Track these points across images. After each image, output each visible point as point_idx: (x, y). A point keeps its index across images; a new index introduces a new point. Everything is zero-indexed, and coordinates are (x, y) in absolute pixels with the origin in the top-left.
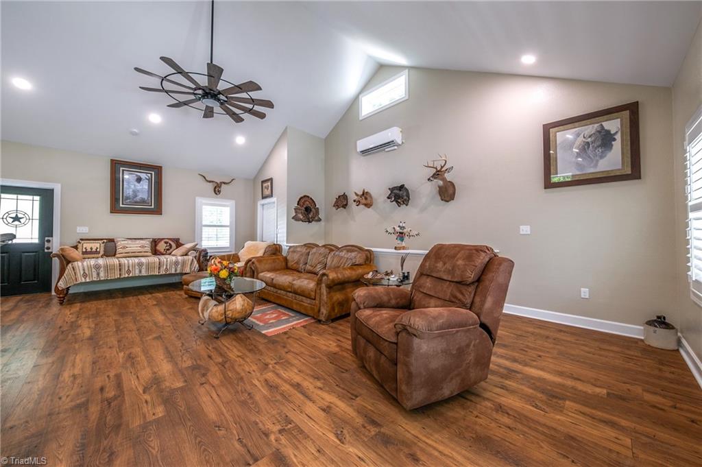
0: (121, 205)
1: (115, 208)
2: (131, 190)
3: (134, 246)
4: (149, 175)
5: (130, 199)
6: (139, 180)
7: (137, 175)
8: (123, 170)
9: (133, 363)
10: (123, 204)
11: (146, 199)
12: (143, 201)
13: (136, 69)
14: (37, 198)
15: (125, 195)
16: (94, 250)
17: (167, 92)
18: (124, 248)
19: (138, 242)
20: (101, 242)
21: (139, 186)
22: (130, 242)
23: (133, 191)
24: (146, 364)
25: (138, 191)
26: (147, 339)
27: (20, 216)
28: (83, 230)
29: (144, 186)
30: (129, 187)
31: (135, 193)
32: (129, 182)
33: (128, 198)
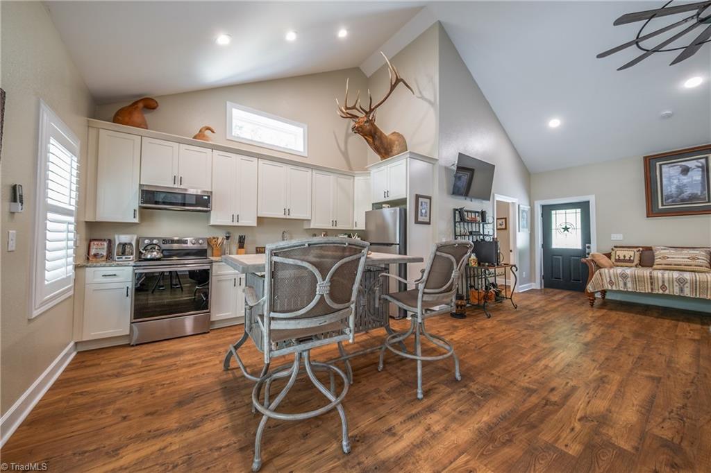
0: (660, 207)
1: (652, 211)
2: (674, 186)
3: (680, 257)
4: (703, 161)
5: (672, 198)
6: (685, 171)
7: (681, 166)
8: (660, 165)
9: (599, 386)
10: (663, 205)
11: (699, 193)
12: (693, 198)
13: (600, 56)
14: (579, 210)
15: (665, 194)
16: (627, 258)
17: (656, 50)
18: (664, 258)
19: (685, 251)
20: (635, 250)
21: (685, 179)
22: (672, 251)
23: (678, 187)
24: (610, 396)
25: (685, 185)
26: (640, 372)
27: (568, 227)
28: (617, 238)
29: (696, 176)
30: (671, 184)
31: (680, 189)
32: (670, 178)
33: (668, 197)
